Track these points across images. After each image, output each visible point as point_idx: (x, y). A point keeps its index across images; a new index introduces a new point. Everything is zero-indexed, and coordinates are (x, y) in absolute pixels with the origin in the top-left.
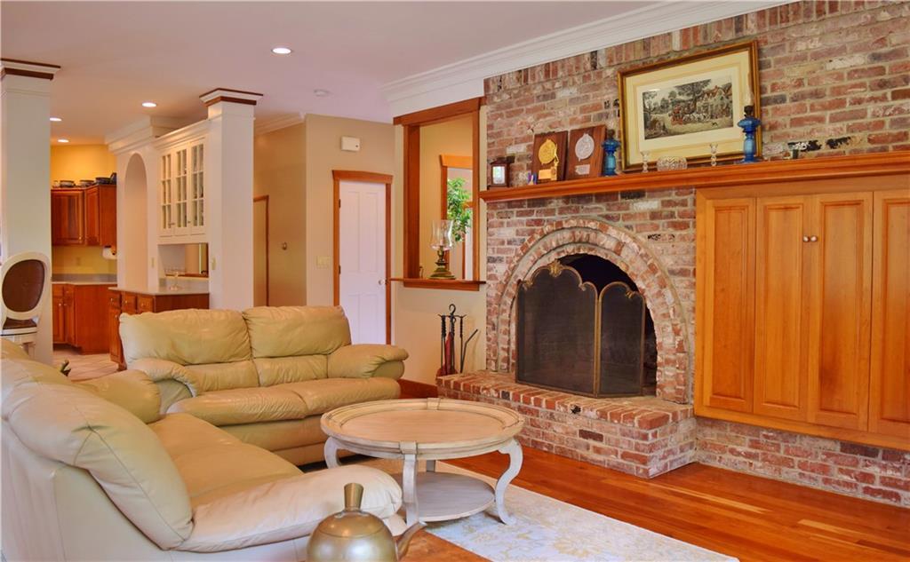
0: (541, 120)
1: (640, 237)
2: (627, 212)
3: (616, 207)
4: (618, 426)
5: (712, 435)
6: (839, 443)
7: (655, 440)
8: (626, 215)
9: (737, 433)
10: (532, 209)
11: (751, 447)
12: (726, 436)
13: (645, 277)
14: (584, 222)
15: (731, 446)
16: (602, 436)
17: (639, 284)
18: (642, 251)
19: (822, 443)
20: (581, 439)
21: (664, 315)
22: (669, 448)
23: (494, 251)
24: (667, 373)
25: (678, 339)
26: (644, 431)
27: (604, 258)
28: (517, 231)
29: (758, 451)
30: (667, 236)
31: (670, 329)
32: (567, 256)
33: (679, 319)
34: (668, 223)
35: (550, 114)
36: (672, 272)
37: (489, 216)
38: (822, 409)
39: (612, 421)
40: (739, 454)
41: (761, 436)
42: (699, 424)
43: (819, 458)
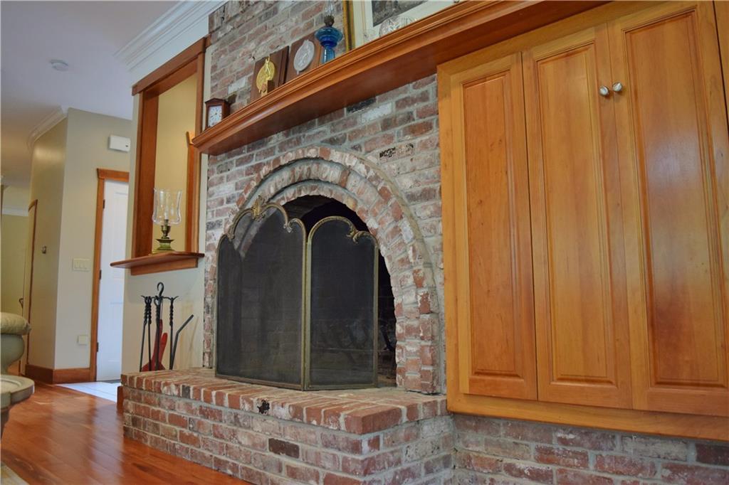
0: (263, 43)
1: (370, 158)
2: (355, 128)
3: (341, 125)
4: (319, 431)
5: (478, 444)
6: (692, 446)
7: (375, 453)
8: (353, 132)
9: (516, 437)
10: (251, 153)
11: (540, 460)
12: (499, 445)
13: (377, 211)
14: (303, 152)
15: (508, 461)
16: (297, 447)
17: (371, 223)
18: (372, 173)
19: (662, 448)
20: (272, 454)
21: (402, 261)
22: (405, 466)
23: (213, 215)
24: (409, 348)
25: (421, 292)
26: (354, 437)
27: (329, 196)
28: (236, 184)
29: (551, 467)
30: (403, 148)
31: (410, 281)
32: (287, 203)
33: (421, 262)
34: (405, 129)
35: (271, 34)
36: (412, 197)
37: (210, 172)
38: (659, 383)
39: (309, 423)
40: (520, 473)
41: (554, 441)
42: (458, 426)
43: (658, 476)
